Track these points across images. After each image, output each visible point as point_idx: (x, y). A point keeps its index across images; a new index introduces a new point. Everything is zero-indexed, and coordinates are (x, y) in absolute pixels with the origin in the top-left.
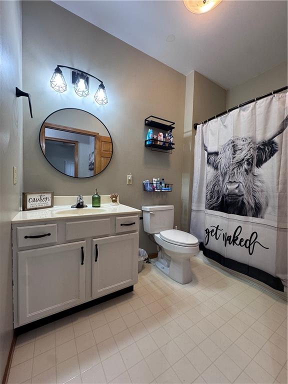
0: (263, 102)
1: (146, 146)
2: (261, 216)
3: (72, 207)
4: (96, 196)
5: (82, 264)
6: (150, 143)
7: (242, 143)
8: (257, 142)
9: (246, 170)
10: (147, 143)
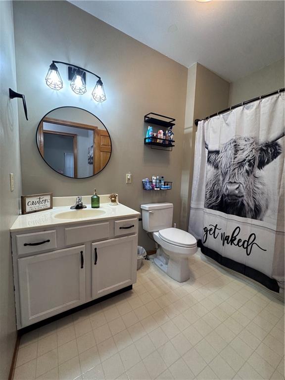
0: (268, 101)
1: (145, 143)
2: (260, 218)
3: (71, 208)
4: (95, 197)
5: (82, 267)
6: (150, 141)
7: (245, 143)
8: (260, 143)
9: (247, 171)
10: (147, 141)
